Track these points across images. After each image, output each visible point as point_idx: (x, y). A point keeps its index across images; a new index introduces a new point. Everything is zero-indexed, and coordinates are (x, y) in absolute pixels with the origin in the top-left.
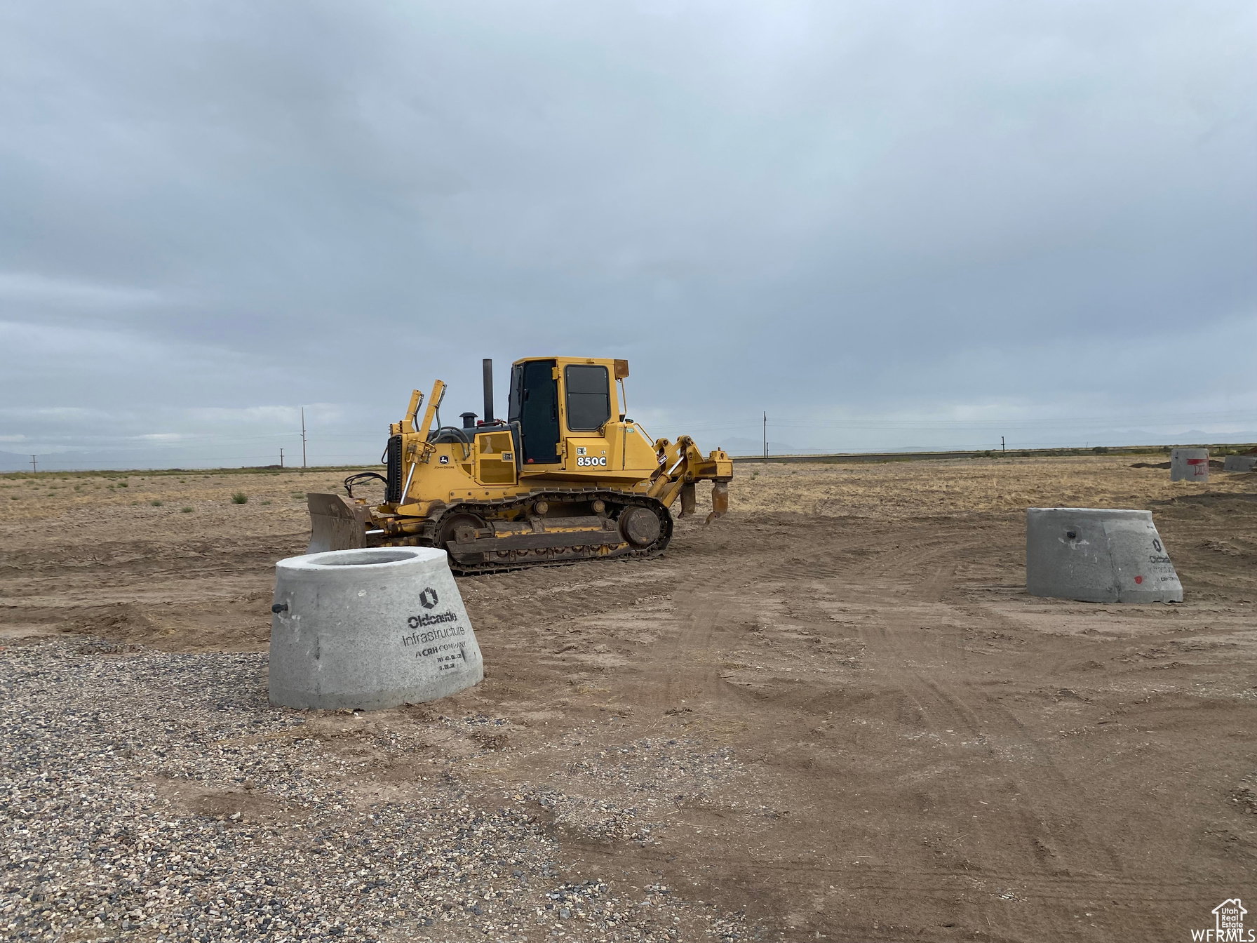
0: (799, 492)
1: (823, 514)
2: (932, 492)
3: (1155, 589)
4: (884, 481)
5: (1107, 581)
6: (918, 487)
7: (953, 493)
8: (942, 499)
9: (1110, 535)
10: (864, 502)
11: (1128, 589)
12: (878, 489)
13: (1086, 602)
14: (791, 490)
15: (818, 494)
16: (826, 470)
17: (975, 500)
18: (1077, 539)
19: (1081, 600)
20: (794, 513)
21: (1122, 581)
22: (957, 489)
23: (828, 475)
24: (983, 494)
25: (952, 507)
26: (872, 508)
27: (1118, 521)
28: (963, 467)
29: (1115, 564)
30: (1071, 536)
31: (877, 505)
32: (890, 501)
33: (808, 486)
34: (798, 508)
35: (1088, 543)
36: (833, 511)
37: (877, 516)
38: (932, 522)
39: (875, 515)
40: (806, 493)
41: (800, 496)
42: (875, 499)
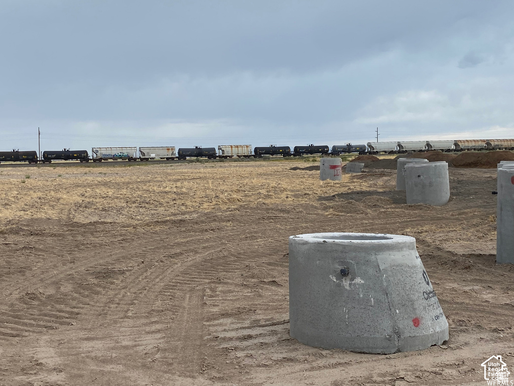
0: (59, 195)
1: (75, 221)
2: (166, 192)
3: (431, 331)
4: (129, 183)
5: (386, 327)
6: (155, 188)
7: (182, 194)
8: (175, 200)
9: (385, 270)
10: (113, 205)
11: (407, 334)
12: (124, 191)
13: (364, 353)
14: (53, 193)
15: (75, 197)
16: (86, 173)
17: (199, 199)
18: (350, 276)
19: (359, 351)
20: (49, 219)
21: (401, 326)
22: (184, 190)
23: (86, 178)
24: (203, 194)
25: (183, 208)
26: (119, 210)
27: (391, 253)
28: (184, 171)
29: (393, 306)
30: (344, 273)
31: (123, 207)
32: (134, 202)
33: (68, 189)
34: (53, 214)
35: (363, 282)
36: (86, 215)
37: (123, 220)
38: (170, 225)
39: (121, 219)
40: (65, 196)
41: (59, 199)
42: (122, 201)
